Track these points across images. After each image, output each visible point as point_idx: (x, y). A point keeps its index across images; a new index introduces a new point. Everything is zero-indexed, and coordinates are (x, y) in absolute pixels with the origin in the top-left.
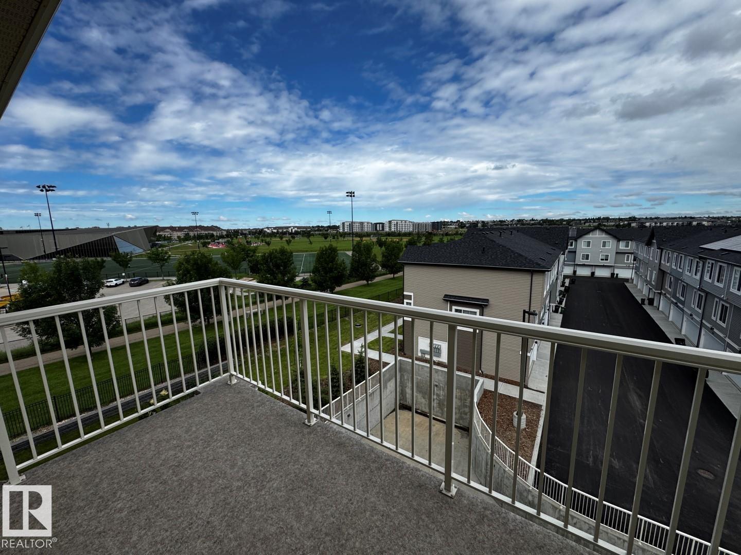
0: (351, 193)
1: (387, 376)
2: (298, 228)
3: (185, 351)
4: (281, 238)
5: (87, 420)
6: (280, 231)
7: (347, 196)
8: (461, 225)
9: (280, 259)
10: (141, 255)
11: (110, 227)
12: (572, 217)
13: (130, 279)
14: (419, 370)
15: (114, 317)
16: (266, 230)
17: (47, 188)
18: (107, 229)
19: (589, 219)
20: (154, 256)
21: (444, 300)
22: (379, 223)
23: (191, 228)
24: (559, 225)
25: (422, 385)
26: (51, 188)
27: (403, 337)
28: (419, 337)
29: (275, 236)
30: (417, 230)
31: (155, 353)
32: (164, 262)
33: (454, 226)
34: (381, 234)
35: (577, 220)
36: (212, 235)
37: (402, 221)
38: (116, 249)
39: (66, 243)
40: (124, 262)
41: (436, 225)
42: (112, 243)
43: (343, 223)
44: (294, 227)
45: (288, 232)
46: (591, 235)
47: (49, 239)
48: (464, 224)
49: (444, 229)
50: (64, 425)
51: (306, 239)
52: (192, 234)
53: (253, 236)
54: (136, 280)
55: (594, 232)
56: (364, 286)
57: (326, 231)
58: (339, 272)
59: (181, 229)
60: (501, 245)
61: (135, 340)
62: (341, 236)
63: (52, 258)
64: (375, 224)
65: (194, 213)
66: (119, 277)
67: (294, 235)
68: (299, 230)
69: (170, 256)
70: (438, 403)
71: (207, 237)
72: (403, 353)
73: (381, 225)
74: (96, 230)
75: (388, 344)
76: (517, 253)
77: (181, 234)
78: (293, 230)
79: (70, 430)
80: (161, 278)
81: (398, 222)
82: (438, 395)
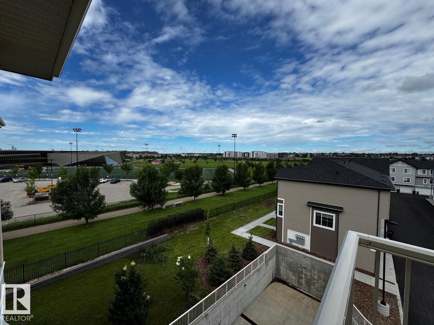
0: (234, 135)
1: (269, 257)
2: (200, 154)
3: (139, 226)
4: (191, 159)
5: (81, 269)
6: (190, 155)
7: (233, 136)
8: (297, 155)
9: (196, 172)
10: (117, 166)
11: (103, 151)
12: (371, 152)
13: (110, 179)
14: (291, 255)
15: (102, 202)
16: (182, 155)
17: (77, 130)
18: (102, 152)
19: (383, 154)
20: (124, 167)
21: (308, 205)
22: (246, 153)
23: (143, 153)
24: (362, 157)
25: (293, 266)
26: (79, 130)
27: (276, 228)
28: (288, 230)
29: (187, 158)
30: (269, 158)
31: (122, 226)
32: (129, 171)
33: (292, 156)
34: (248, 159)
35: (375, 154)
36: (154, 157)
37: (260, 152)
38: (105, 163)
39: (82, 158)
40: (109, 169)
41: (281, 155)
42: (104, 159)
43: (226, 152)
44: (197, 154)
45: (194, 156)
46: (395, 164)
47: (75, 156)
48: (298, 155)
49: (286, 157)
50: (68, 271)
51: (204, 160)
52: (143, 156)
53: (175, 158)
54: (114, 180)
55: (397, 163)
56: (242, 190)
57: (215, 156)
58: (229, 181)
59: (138, 153)
60: (350, 170)
61: (111, 216)
62: (224, 159)
63: (74, 166)
64: (244, 153)
65: (146, 145)
66: (106, 178)
67: (198, 158)
68: (200, 155)
69: (132, 167)
70: (306, 281)
71: (151, 157)
72: (275, 240)
73: (247, 154)
74: (97, 152)
75: (264, 231)
76: (364, 176)
77: (138, 156)
78: (197, 155)
79: (71, 275)
80: (127, 180)
81: (258, 152)
82: (306, 275)
